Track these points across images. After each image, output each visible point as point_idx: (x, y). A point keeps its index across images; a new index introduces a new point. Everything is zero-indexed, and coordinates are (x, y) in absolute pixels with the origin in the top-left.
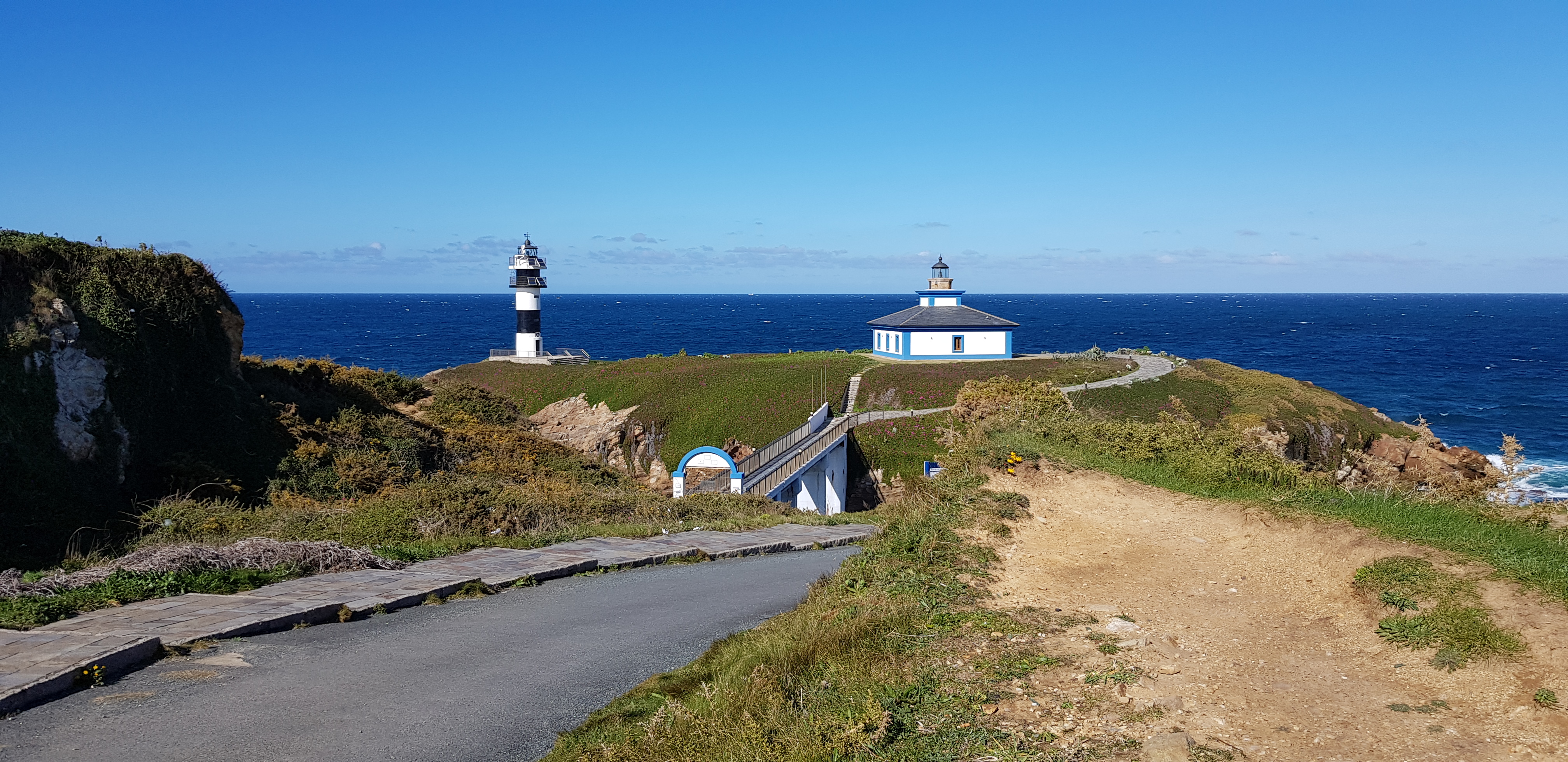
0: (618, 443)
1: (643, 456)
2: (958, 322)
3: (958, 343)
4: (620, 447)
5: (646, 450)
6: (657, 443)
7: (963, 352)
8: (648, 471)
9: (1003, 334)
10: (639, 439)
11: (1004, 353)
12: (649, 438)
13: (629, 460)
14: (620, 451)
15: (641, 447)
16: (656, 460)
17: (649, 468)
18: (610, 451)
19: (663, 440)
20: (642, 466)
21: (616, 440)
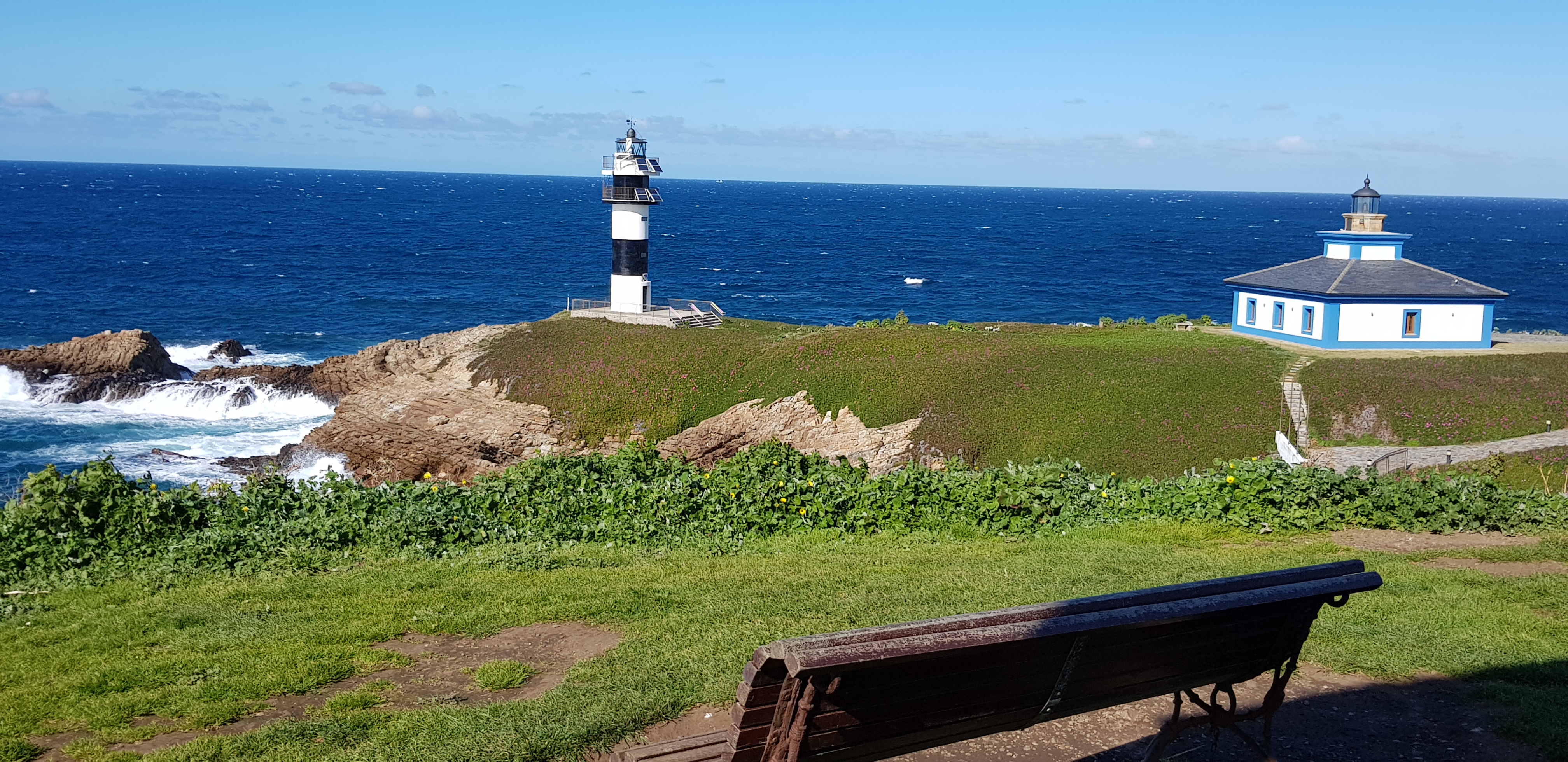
2: (1410, 288)
3: (1411, 320)
7: (1418, 337)
9: (1481, 307)
11: (1479, 339)
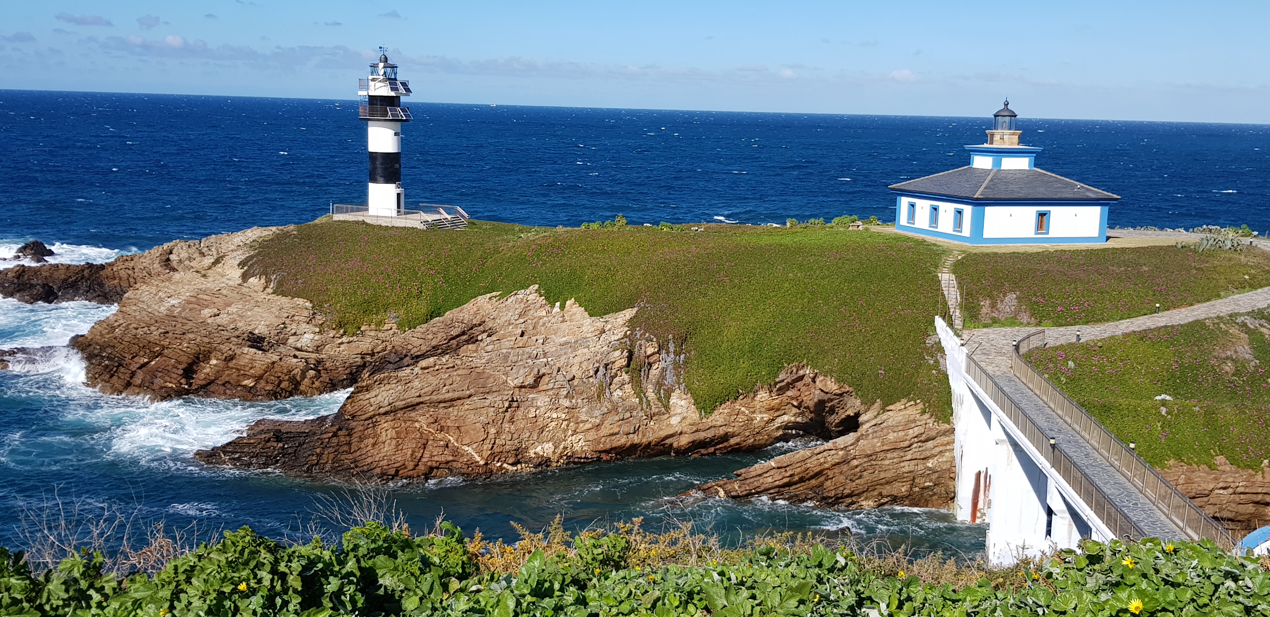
0: (624, 367)
1: (659, 385)
2: (1041, 194)
3: (1042, 221)
4: (627, 373)
5: (662, 376)
6: (676, 366)
7: (1049, 233)
8: (667, 407)
9: (1097, 209)
10: (651, 360)
11: (1098, 234)
12: (666, 361)
13: (640, 392)
14: (626, 377)
15: (655, 372)
16: (678, 391)
17: (669, 402)
18: (612, 378)
19: (685, 362)
20: (659, 399)
21: (624, 362)
